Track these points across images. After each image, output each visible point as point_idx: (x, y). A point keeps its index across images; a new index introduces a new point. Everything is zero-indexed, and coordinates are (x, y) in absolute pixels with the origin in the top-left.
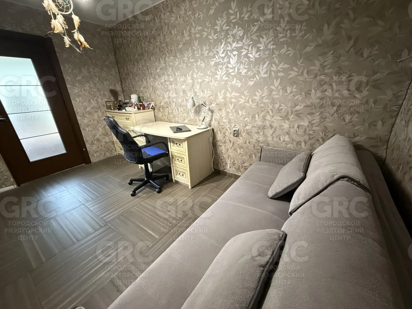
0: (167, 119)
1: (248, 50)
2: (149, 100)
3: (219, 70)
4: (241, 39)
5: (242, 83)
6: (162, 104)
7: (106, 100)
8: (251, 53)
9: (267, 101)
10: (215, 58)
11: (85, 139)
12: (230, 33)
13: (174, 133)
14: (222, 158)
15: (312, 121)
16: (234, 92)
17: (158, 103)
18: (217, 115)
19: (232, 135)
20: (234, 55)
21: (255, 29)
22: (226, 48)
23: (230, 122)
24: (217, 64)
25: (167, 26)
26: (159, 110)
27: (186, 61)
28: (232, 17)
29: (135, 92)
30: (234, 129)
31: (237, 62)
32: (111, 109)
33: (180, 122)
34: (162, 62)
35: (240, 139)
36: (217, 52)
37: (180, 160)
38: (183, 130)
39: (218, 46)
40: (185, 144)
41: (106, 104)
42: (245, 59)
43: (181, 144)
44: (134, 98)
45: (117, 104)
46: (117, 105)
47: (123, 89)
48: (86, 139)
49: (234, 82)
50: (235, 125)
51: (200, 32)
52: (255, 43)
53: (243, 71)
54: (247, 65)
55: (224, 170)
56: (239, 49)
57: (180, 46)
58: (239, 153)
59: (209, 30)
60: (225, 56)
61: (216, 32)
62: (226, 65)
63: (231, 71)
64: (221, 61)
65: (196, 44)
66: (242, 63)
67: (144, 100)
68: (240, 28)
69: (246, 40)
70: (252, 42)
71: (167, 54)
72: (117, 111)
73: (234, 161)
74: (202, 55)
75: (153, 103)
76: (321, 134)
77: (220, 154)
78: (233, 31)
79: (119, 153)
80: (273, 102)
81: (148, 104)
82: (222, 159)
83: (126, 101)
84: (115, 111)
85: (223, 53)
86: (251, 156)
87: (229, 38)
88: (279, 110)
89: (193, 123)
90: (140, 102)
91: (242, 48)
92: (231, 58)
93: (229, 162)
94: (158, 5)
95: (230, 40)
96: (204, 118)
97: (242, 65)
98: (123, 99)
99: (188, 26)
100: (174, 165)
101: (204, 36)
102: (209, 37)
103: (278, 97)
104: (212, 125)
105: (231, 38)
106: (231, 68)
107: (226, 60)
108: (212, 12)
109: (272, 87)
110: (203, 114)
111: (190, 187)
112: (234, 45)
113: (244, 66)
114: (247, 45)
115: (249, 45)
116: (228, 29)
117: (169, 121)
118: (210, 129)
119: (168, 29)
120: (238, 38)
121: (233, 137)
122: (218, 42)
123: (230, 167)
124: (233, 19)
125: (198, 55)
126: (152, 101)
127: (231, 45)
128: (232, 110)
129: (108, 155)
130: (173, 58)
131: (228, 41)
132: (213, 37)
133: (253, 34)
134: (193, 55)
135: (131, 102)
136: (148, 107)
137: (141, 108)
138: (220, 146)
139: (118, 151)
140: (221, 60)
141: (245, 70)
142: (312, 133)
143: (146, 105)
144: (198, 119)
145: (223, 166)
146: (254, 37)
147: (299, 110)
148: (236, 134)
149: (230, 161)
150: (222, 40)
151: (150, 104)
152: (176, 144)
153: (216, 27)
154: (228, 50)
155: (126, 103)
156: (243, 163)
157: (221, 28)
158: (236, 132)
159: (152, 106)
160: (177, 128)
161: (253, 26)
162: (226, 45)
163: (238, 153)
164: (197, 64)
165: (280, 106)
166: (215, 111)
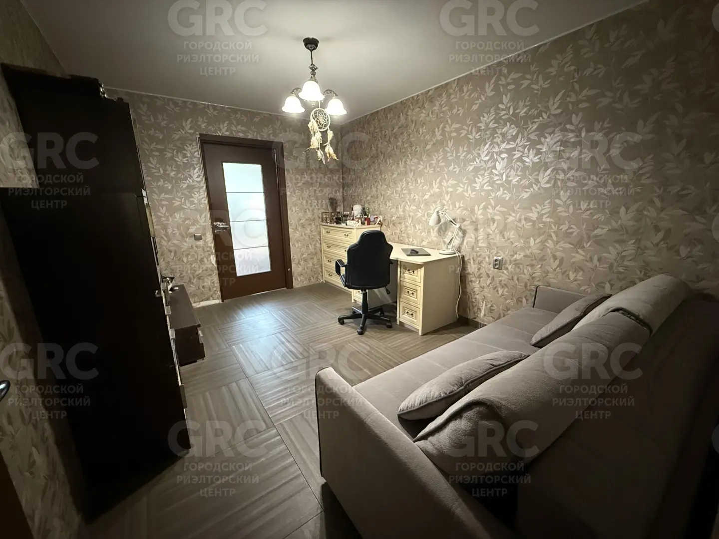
0: (397, 239)
1: (523, 152)
2: (376, 213)
3: (480, 177)
4: (514, 138)
5: (512, 194)
6: (393, 218)
7: (323, 211)
8: (528, 157)
9: (548, 220)
10: (475, 162)
11: (292, 257)
12: (499, 132)
13: (408, 255)
14: (474, 300)
15: (622, 253)
16: (499, 206)
17: (388, 217)
18: (470, 238)
19: (491, 266)
20: (503, 159)
21: (535, 126)
22: (491, 149)
23: (489, 246)
24: (477, 170)
25: (414, 124)
26: (388, 226)
27: (434, 165)
28: (503, 113)
29: (359, 202)
30: (495, 258)
31: (505, 167)
32: (327, 223)
33: (415, 244)
34: (401, 165)
35: (503, 273)
36: (479, 155)
37: (411, 292)
38: (419, 254)
39: (480, 146)
40: (421, 272)
41: (322, 215)
42: (518, 163)
43: (415, 272)
44: (357, 210)
45: (334, 216)
46: (334, 218)
47: (343, 198)
48: (294, 256)
49: (499, 193)
50: (497, 253)
51: (457, 130)
52: (533, 144)
53: (514, 179)
54: (520, 172)
55: (475, 318)
56: (510, 151)
57: (428, 147)
58: (500, 294)
59: (470, 128)
60: (489, 160)
61: (479, 130)
62: (489, 171)
63: (496, 178)
64: (482, 166)
65: (450, 144)
66: (512, 168)
67: (369, 212)
68: (513, 126)
69: (521, 140)
70: (529, 143)
71: (409, 156)
72: (335, 225)
73: (492, 306)
74: (458, 157)
75: (381, 216)
76: (638, 272)
77: (471, 294)
78: (503, 129)
79: (326, 280)
80: (559, 222)
81: (375, 218)
82: (473, 302)
83: (345, 213)
84: (332, 225)
85: (486, 156)
86: (519, 300)
87: (497, 138)
88: (568, 234)
89: (435, 246)
90: (366, 215)
91: (514, 149)
92: (497, 162)
93: (484, 307)
94: (406, 100)
95: (498, 140)
96: (452, 239)
97: (512, 170)
98: (342, 210)
99: (442, 123)
100: (401, 300)
101: (462, 135)
102: (468, 136)
103: (567, 214)
104: (462, 250)
105: (499, 137)
106: (497, 175)
107: (490, 164)
108: (475, 107)
109: (557, 201)
110: (450, 234)
111: (420, 333)
112: (504, 146)
113: (517, 172)
114: (522, 146)
115: (525, 147)
116: (497, 127)
117: (400, 242)
118: (459, 256)
119: (414, 127)
120: (509, 137)
121: (492, 269)
122: (480, 142)
123: (485, 315)
124: (504, 115)
125: (450, 158)
126: (380, 214)
127: (499, 145)
128: (494, 231)
129: (313, 281)
130: (416, 160)
131: (495, 140)
132: (474, 136)
133: (532, 133)
134: (445, 159)
135: (352, 214)
136: (374, 221)
137: (366, 222)
138: (471, 281)
139: (325, 278)
140: (483, 164)
141: (517, 178)
142: (623, 271)
143: (372, 219)
144: (442, 241)
145: (474, 313)
146: (533, 137)
147: (601, 235)
148: (499, 265)
149: (486, 306)
150: (487, 140)
151: (377, 218)
152: (409, 270)
153: (479, 125)
154: (494, 152)
155: (345, 216)
156: (505, 309)
157: (487, 125)
158: (498, 262)
159: (380, 221)
160: (412, 250)
161: (532, 123)
162: (492, 146)
163: (498, 293)
164: (448, 168)
165: (570, 228)
166: (468, 231)
